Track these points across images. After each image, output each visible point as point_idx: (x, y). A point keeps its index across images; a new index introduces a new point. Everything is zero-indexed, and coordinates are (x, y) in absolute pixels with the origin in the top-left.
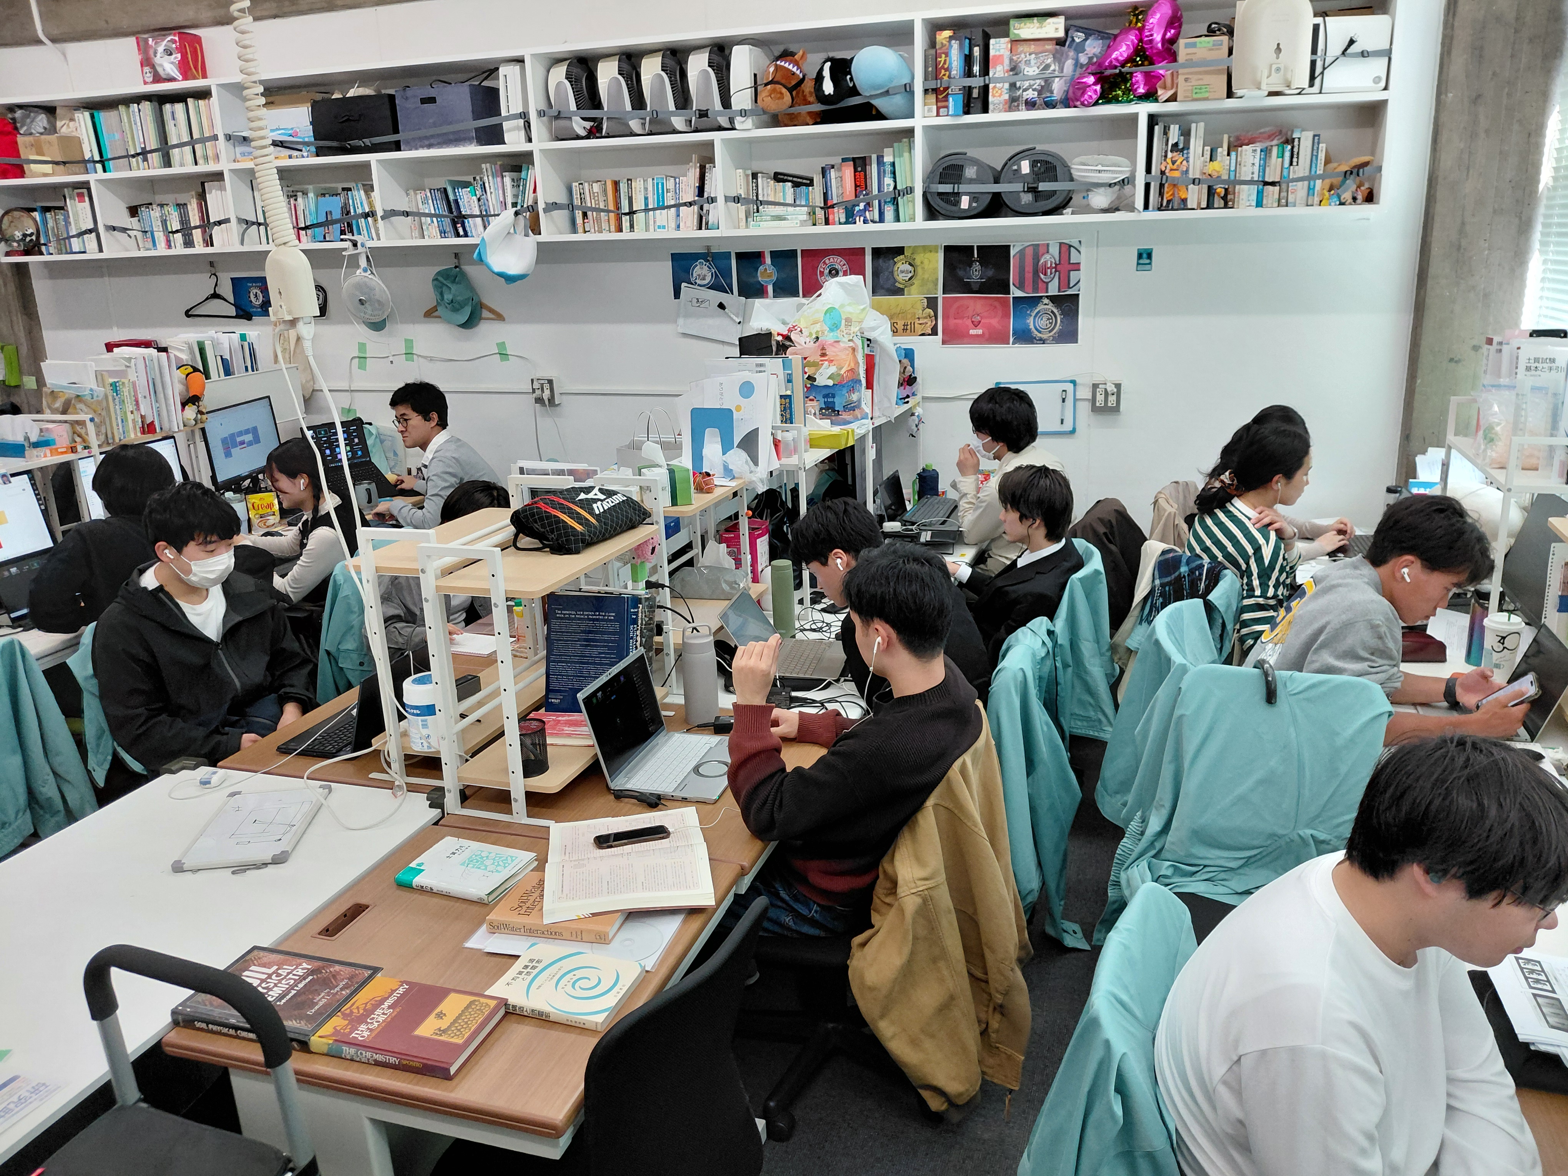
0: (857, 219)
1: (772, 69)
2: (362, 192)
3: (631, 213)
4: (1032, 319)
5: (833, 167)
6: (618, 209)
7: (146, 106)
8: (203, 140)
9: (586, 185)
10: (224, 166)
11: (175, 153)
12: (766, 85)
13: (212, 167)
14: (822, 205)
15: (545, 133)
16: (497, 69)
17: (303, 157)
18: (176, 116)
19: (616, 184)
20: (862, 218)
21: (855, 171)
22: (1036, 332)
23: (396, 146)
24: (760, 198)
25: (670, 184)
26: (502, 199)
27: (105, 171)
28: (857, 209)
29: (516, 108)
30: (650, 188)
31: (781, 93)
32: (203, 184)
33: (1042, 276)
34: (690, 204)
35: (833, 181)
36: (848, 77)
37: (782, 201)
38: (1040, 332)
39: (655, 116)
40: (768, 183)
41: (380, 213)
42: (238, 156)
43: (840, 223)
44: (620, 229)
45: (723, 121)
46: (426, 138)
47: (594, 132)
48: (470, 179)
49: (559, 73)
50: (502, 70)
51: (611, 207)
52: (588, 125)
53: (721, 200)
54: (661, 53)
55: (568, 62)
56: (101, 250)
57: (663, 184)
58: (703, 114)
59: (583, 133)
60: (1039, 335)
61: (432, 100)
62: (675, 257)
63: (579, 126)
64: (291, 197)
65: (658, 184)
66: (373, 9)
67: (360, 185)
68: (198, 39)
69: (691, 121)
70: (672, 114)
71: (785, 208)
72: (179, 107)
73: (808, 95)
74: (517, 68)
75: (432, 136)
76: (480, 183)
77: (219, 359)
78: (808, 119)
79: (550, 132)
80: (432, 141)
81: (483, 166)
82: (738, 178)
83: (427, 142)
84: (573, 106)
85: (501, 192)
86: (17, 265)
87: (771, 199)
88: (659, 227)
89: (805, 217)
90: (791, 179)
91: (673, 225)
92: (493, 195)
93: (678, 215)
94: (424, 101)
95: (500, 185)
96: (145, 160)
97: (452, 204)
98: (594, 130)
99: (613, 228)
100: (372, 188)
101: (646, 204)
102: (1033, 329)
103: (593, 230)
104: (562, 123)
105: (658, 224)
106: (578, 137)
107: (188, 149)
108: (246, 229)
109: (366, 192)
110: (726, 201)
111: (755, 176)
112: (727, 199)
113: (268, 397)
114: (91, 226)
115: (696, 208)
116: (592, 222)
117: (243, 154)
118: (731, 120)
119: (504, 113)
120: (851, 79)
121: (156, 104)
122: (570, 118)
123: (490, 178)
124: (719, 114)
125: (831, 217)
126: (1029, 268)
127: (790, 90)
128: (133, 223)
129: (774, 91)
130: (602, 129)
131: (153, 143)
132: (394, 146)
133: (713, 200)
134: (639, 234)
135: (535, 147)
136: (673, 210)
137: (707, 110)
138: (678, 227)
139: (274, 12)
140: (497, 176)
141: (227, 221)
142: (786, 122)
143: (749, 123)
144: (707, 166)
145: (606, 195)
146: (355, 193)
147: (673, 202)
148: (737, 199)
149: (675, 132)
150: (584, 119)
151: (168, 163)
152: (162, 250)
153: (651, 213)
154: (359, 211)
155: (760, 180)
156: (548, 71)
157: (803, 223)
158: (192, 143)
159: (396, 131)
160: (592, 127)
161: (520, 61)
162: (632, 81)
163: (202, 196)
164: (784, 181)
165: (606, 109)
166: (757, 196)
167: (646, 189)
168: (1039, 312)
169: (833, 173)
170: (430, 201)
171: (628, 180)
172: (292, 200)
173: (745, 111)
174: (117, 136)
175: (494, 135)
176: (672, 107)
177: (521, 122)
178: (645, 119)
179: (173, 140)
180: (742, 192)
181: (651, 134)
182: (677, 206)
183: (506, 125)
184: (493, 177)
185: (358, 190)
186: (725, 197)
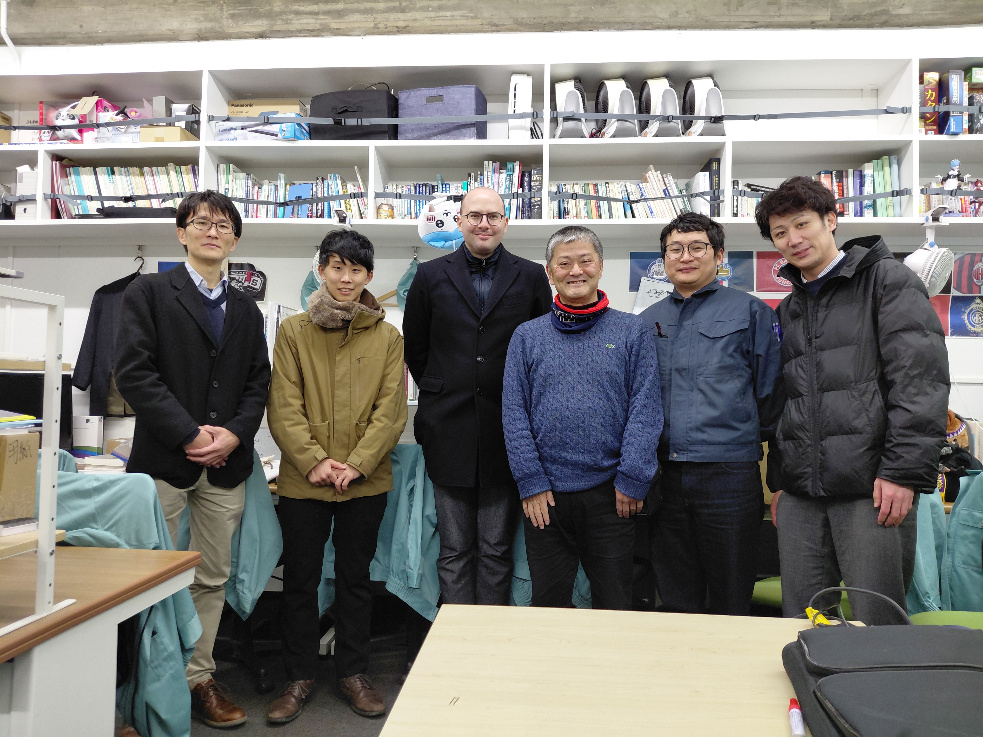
2: (339, 182)
4: (966, 316)
22: (970, 327)
23: (393, 135)
29: (524, 109)
33: (975, 280)
38: (974, 326)
49: (567, 86)
50: (515, 79)
52: (593, 125)
55: (576, 77)
59: (587, 132)
60: (973, 329)
61: (439, 99)
62: (634, 255)
63: (586, 126)
84: (582, 110)
94: (431, 99)
102: (968, 324)
126: (965, 273)
132: (390, 134)
135: (545, 142)
160: (596, 128)
168: (972, 310)
172: (256, 188)
177: (529, 120)
184: (493, 173)
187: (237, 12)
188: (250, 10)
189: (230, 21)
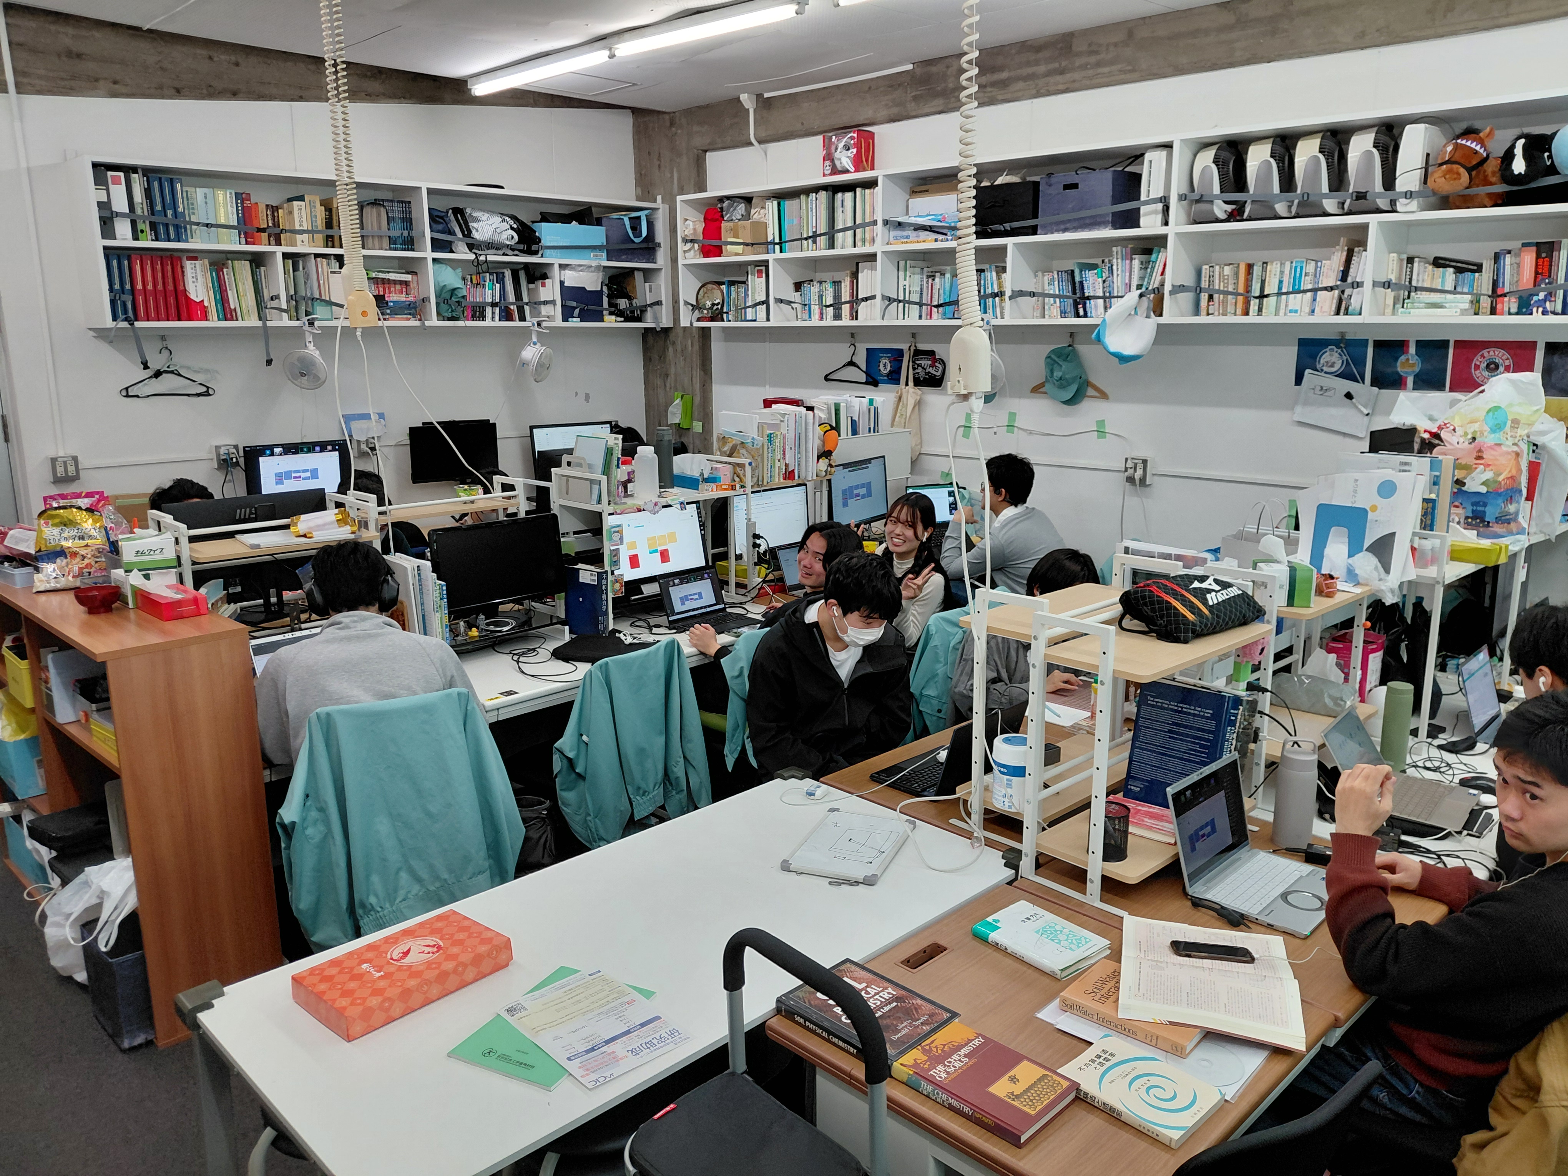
0: (1535, 310)
1: (1449, 148)
2: (994, 274)
3: (1262, 296)
5: (1509, 252)
6: (1248, 292)
7: (823, 195)
8: (864, 225)
9: (1217, 268)
10: (878, 248)
11: (839, 236)
12: (1441, 165)
13: (867, 249)
14: (1490, 293)
15: (1183, 217)
16: (1143, 155)
17: (947, 240)
18: (845, 204)
19: (1250, 267)
20: (1540, 309)
21: (1538, 256)
23: (1033, 231)
24: (1414, 283)
25: (1310, 268)
26: (1127, 281)
27: (781, 252)
28: (1535, 298)
29: (1157, 192)
30: (1287, 272)
31: (1458, 174)
32: (857, 264)
34: (1332, 289)
35: (1508, 268)
36: (1546, 154)
37: (1439, 287)
39: (1305, 198)
40: (1426, 268)
41: (1008, 293)
42: (891, 239)
43: (1510, 314)
44: (1246, 313)
45: (1382, 203)
46: (1063, 222)
47: (1236, 215)
48: (1098, 261)
49: (1207, 158)
50: (1148, 156)
51: (1241, 290)
52: (1229, 208)
53: (1368, 285)
54: (1321, 135)
55: (1216, 147)
56: (768, 320)
57: (1301, 268)
58: (1361, 196)
59: (1222, 215)
61: (1075, 186)
62: (1304, 343)
63: (1220, 209)
64: (930, 276)
65: (1296, 267)
66: (1029, 101)
67: (993, 267)
68: (872, 135)
69: (1343, 204)
70: (1326, 196)
71: (1443, 295)
72: (849, 195)
73: (1490, 174)
74: (1163, 154)
75: (1069, 221)
76: (1108, 265)
77: (849, 419)
78: (1486, 201)
79: (1189, 215)
80: (1068, 225)
81: (1114, 249)
82: (1391, 262)
83: (1063, 227)
84: (1216, 190)
85: (1127, 274)
86: (703, 328)
87: (1427, 285)
88: (1291, 311)
89: (1467, 306)
90: (1454, 264)
91: (1307, 309)
92: (1119, 277)
93: (1315, 300)
94: (1067, 187)
95: (1128, 267)
96: (815, 242)
97: (1077, 286)
98: (1236, 213)
99: (1239, 311)
100: (1004, 269)
101: (1280, 288)
103: (1216, 313)
104: (1203, 206)
105: (1290, 308)
106: (1218, 221)
107: (850, 233)
108: (889, 305)
109: (997, 273)
110: (1374, 286)
111: (1410, 260)
112: (1375, 284)
113: (884, 457)
114: (764, 298)
115: (1336, 292)
116: (1217, 305)
117: (895, 238)
118: (1393, 202)
119: (1143, 197)
120: (1550, 157)
121: (831, 193)
122: (1212, 202)
123: (1119, 261)
124: (1379, 195)
125: (1499, 306)
127: (1469, 170)
128: (796, 297)
129: (1450, 171)
130: (1244, 212)
131: (823, 228)
132: (1030, 231)
133: (1359, 285)
134: (1267, 318)
135: (1170, 231)
136: (1309, 294)
137: (1366, 192)
138: (1313, 311)
139: (940, 109)
140: (1126, 259)
141: (873, 297)
142: (1458, 204)
143: (1414, 205)
144: (1356, 249)
145: (1237, 278)
146: (988, 274)
147: (1310, 287)
148: (1387, 285)
149: (1326, 214)
150: (1226, 202)
151: (832, 246)
152: (815, 322)
153: (1284, 297)
154: (989, 291)
155: (1416, 265)
156: (1195, 156)
157: (1464, 312)
158: (854, 228)
159: (1035, 216)
160: (1233, 210)
161: (1168, 146)
162: (1283, 163)
163: (855, 275)
164: (1445, 266)
165: (1251, 192)
166: (1410, 282)
167: (1282, 272)
169: (1508, 259)
170: (1056, 283)
171: (1264, 263)
172: (930, 280)
173: (1411, 192)
174: (795, 221)
175: (1131, 219)
176: (1325, 189)
177: (1160, 206)
178: (1293, 202)
179: (839, 225)
180: (1393, 278)
181: (1297, 216)
182: (1315, 290)
183: (1143, 210)
184: (1122, 259)
185: (991, 271)
186: (1374, 282)
187: (918, 93)
188: (929, 89)
189: (913, 104)
